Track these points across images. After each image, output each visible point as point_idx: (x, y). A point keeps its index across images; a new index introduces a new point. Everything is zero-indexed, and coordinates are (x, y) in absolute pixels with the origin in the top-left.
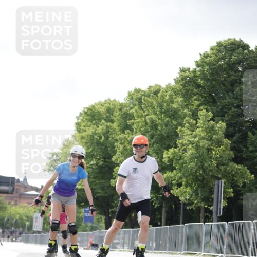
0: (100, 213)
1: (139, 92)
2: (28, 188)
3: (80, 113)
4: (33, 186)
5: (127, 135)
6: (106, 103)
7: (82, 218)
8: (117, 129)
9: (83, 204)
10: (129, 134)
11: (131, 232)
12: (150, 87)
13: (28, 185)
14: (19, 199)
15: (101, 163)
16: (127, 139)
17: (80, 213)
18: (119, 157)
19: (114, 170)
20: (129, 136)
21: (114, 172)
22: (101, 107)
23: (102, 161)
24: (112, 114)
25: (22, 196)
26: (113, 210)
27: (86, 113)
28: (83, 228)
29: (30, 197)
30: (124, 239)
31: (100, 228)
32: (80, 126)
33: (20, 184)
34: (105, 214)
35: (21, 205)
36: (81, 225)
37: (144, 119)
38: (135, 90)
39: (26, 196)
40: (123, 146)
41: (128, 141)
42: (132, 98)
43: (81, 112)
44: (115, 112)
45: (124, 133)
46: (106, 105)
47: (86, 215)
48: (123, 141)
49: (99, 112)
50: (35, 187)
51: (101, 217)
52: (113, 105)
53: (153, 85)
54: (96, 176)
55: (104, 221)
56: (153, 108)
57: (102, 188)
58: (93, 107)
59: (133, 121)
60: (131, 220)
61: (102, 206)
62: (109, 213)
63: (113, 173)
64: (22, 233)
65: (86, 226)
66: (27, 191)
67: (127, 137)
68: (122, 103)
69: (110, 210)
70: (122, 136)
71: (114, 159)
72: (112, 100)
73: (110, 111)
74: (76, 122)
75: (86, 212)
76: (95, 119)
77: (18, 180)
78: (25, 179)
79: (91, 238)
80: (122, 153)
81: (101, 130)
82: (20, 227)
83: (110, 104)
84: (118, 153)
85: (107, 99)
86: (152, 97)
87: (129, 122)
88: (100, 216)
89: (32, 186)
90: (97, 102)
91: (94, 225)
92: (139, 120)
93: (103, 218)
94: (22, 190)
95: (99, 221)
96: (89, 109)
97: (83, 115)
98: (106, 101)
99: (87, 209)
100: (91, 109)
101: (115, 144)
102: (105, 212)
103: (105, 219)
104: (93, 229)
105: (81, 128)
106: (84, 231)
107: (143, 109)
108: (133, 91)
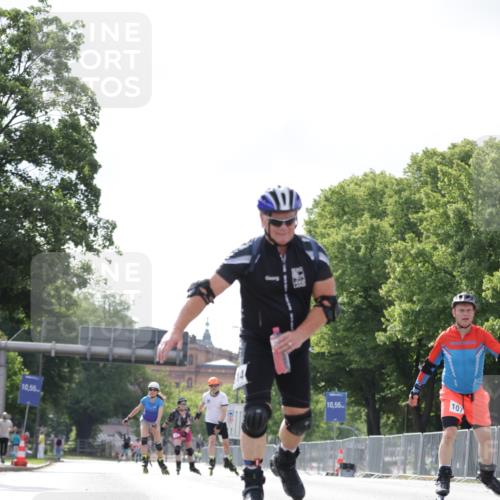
0: (357, 403)
1: (432, 158)
2: (213, 354)
3: (315, 201)
4: (224, 349)
5: (410, 244)
6: (365, 180)
7: (321, 413)
8: (390, 231)
9: (323, 384)
10: (412, 240)
11: (421, 440)
12: (454, 146)
13: (213, 348)
14: (196, 376)
15: (358, 301)
16: (409, 252)
17: (317, 402)
18: (394, 288)
19: (385, 312)
20: (412, 246)
21: (384, 317)
22: (357, 187)
23: (361, 296)
24: (381, 202)
25: (203, 370)
26: (383, 394)
27: (327, 200)
28: (323, 433)
29: (218, 371)
30: (405, 454)
31: (356, 432)
32: (316, 227)
33: (196, 346)
34: (367, 405)
35: (200, 389)
36: (318, 427)
37: (441, 210)
38: (425, 153)
39: (210, 371)
40: (401, 265)
41: (411, 255)
42: (419, 169)
43: (317, 199)
44: (386, 196)
45: (404, 240)
46: (368, 184)
47: (331, 405)
48: (401, 256)
49: (353, 199)
50: (227, 352)
51: (359, 410)
52: (380, 183)
53: (458, 141)
54: (349, 325)
55: (364, 417)
56: (461, 187)
57: (362, 353)
58: (342, 187)
59: (420, 214)
60: (420, 416)
61: (361, 389)
62: (375, 401)
63: (383, 320)
64: (203, 445)
65: (330, 429)
66: (210, 360)
67: (409, 248)
68: (401, 180)
69: (377, 396)
70: (400, 245)
71: (382, 292)
72: (378, 172)
73: (375, 195)
74: (307, 219)
75: (330, 399)
76: (345, 213)
77: (194, 337)
78: (207, 336)
79: (341, 452)
80: (399, 281)
81: (360, 235)
82: (198, 433)
83: (374, 181)
84: (391, 280)
85: (368, 171)
86: (458, 165)
87: (413, 217)
88: (356, 409)
89: (220, 350)
90: (348, 177)
91: (343, 426)
92: (432, 212)
93: (364, 412)
94: (201, 359)
95: (354, 418)
96: (333, 192)
97: (322, 204)
98: (366, 175)
99: (332, 394)
100: (338, 193)
101: (386, 262)
102: (367, 400)
103: (368, 415)
104: (342, 434)
105: (318, 231)
106: (326, 439)
107: (440, 192)
108: (421, 153)
